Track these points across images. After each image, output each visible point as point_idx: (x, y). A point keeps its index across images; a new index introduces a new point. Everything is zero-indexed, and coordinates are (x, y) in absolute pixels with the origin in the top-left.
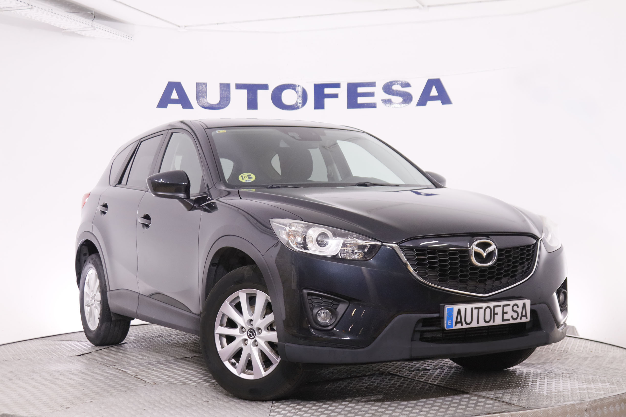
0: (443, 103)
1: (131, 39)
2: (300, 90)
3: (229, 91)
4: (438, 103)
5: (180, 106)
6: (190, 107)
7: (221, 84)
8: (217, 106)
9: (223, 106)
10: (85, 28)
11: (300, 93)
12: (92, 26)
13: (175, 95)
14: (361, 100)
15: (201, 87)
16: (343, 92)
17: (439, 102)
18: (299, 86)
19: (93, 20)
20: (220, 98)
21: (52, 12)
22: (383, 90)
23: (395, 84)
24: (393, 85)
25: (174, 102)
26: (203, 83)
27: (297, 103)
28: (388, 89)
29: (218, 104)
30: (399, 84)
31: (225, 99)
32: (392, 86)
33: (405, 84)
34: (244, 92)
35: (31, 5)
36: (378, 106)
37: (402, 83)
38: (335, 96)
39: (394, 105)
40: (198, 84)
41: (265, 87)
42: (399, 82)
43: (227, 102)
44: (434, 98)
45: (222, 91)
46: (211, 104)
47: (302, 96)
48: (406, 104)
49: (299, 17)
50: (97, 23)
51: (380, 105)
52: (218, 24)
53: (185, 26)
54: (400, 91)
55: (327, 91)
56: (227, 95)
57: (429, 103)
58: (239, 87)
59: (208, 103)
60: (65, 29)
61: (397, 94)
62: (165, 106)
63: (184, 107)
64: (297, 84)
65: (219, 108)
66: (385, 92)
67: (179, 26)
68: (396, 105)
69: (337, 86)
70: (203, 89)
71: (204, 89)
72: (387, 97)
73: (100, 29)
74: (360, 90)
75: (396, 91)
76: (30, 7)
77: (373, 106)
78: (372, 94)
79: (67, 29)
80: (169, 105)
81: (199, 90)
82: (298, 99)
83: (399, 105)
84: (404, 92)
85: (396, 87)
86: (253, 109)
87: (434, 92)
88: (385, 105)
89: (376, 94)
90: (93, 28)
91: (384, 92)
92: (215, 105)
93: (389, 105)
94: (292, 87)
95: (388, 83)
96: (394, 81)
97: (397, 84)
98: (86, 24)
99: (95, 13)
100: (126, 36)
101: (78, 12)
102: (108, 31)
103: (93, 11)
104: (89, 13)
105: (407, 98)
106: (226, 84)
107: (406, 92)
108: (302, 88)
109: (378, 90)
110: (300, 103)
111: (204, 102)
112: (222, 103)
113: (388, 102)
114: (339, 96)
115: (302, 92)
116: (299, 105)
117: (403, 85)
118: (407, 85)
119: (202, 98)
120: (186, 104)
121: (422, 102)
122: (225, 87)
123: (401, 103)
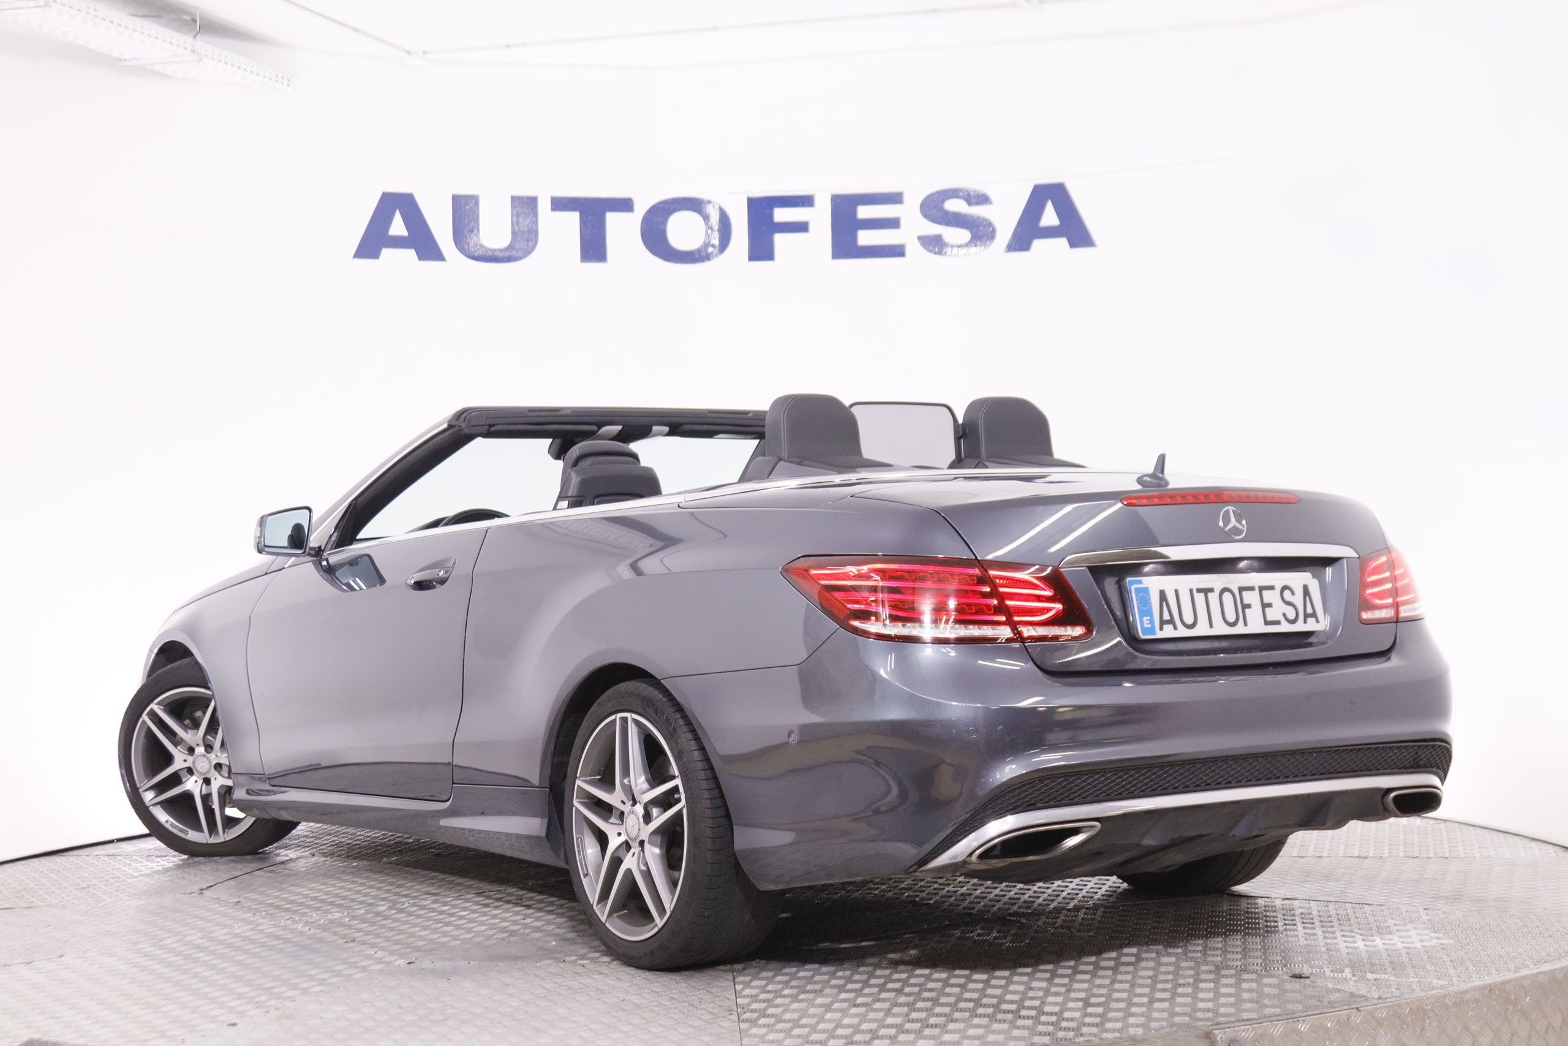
0: (1073, 244)
1: (289, 85)
2: (713, 213)
3: (535, 215)
4: (1061, 243)
5: (411, 253)
6: (438, 256)
7: (513, 199)
8: (507, 254)
9: (520, 254)
10: (176, 56)
11: (715, 219)
12: (193, 51)
13: (398, 227)
14: (865, 238)
15: (463, 207)
16: (820, 218)
18: (709, 202)
19: (195, 37)
20: (514, 233)
21: (96, 16)
22: (921, 212)
23: (950, 197)
24: (947, 199)
25: (398, 243)
26: (470, 197)
27: (707, 245)
28: (933, 208)
29: (506, 249)
30: (960, 197)
31: (526, 236)
32: (943, 202)
33: (976, 196)
34: (573, 219)
36: (908, 251)
37: (968, 195)
38: (801, 227)
39: (949, 251)
40: (456, 199)
41: (625, 205)
42: (961, 192)
43: (530, 242)
44: (1050, 233)
45: (518, 217)
46: (491, 250)
47: (716, 228)
48: (980, 248)
50: (204, 44)
51: (914, 249)
52: (508, 46)
53: (424, 53)
54: (963, 215)
55: (781, 215)
56: (530, 226)
57: (1038, 244)
58: (560, 204)
59: (482, 246)
60: (125, 60)
61: (958, 221)
62: (375, 255)
63: (422, 256)
64: (706, 197)
65: (509, 259)
66: (927, 217)
67: (408, 52)
68: (955, 251)
69: (806, 201)
70: (470, 210)
71: (472, 211)
72: (933, 229)
73: (212, 58)
74: (864, 212)
75: (955, 214)
77: (896, 251)
78: (893, 223)
79: (130, 60)
80: (386, 253)
81: (462, 214)
82: (707, 235)
84: (973, 216)
85: (954, 205)
86: (595, 262)
87: (1050, 217)
88: (927, 251)
89: (903, 223)
90: (195, 57)
91: (924, 216)
92: (501, 250)
93: (937, 250)
94: (694, 205)
95: (933, 194)
96: (948, 191)
97: (958, 197)
98: (178, 46)
99: (201, 18)
100: (277, 76)
101: (159, 16)
102: (233, 65)
103: (195, 15)
104: (187, 17)
105: (982, 232)
106: (528, 198)
107: (978, 218)
108: (717, 208)
109: (909, 213)
110: (713, 246)
111: (471, 244)
112: (518, 246)
113: (934, 244)
114: (811, 227)
115: (718, 219)
116: (710, 250)
117: (973, 200)
118: (982, 199)
119: (466, 232)
120: (428, 249)
121: (1021, 240)
122: (525, 206)
123: (967, 245)
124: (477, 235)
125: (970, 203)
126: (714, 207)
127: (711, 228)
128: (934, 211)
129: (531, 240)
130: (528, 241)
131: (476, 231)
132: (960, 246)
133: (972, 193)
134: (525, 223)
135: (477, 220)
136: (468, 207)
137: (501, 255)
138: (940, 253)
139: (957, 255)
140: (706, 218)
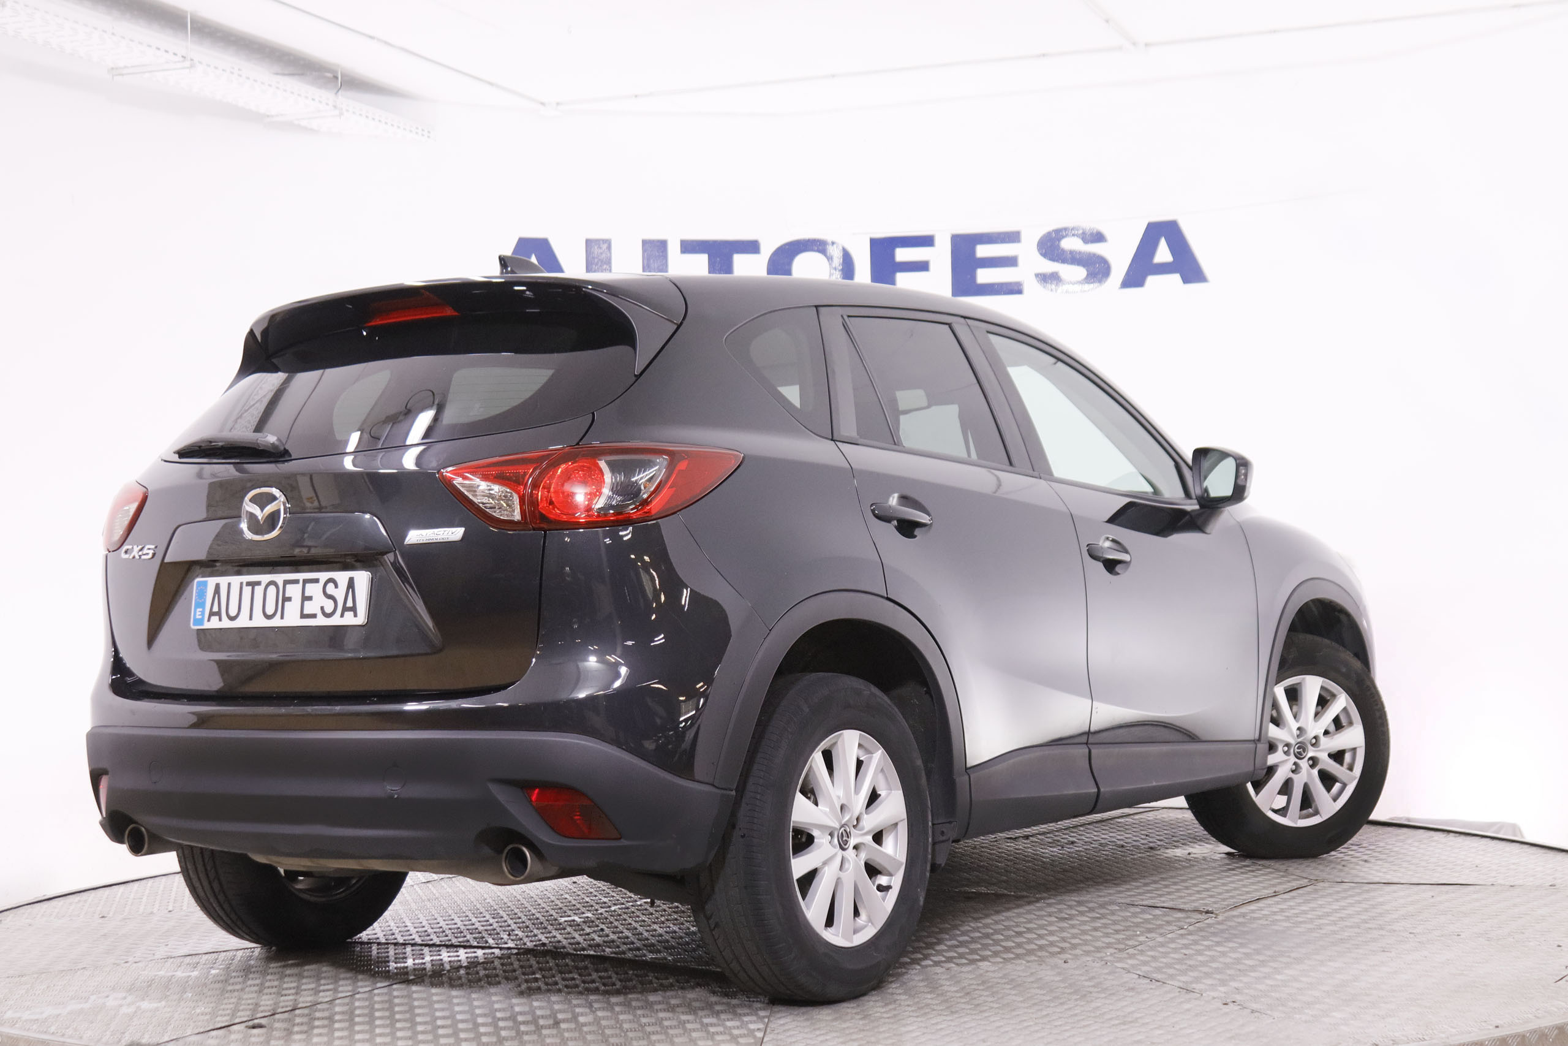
0: (1186, 280)
1: (427, 137)
2: (836, 253)
3: (665, 257)
4: (1174, 279)
7: (644, 242)
10: (319, 111)
11: (838, 260)
12: (335, 107)
14: (984, 276)
15: (596, 250)
16: (940, 257)
17: (1176, 278)
18: (833, 243)
19: (336, 94)
21: (240, 76)
22: (1039, 250)
23: (1067, 236)
24: (1063, 237)
26: (603, 240)
28: (1050, 246)
30: (1077, 236)
32: (1059, 240)
33: (1092, 234)
34: (702, 259)
35: (192, 60)
36: (1026, 289)
37: (1084, 233)
38: (922, 266)
39: (1065, 287)
40: (589, 242)
41: (751, 247)
42: (1078, 230)
44: (1163, 269)
45: (648, 260)
47: (841, 267)
48: (1096, 285)
49: (833, 76)
50: (347, 100)
51: (1031, 286)
52: (636, 96)
53: (558, 104)
54: (1080, 253)
55: (903, 255)
56: (661, 267)
57: (1151, 280)
58: (689, 247)
60: (272, 116)
61: (1074, 259)
64: (829, 239)
66: (1044, 255)
67: (543, 104)
68: (1070, 287)
69: (926, 241)
70: (601, 253)
71: (604, 255)
72: (1049, 267)
73: (354, 113)
74: (983, 251)
75: (1071, 252)
76: (187, 64)
77: (1014, 289)
78: (1010, 262)
79: (277, 116)
81: (594, 258)
82: (831, 275)
83: (1078, 287)
84: (1090, 254)
85: (1069, 244)
87: (1163, 254)
88: (1044, 287)
89: (1020, 261)
90: (337, 112)
91: (1041, 254)
93: (1053, 286)
94: (817, 246)
95: (1049, 233)
96: (1066, 229)
97: (1073, 235)
98: (320, 102)
99: (342, 75)
100: (417, 128)
101: (302, 74)
102: (373, 119)
103: (336, 72)
104: (329, 75)
105: (1098, 269)
106: (658, 241)
107: (1094, 255)
108: (841, 248)
109: (1027, 252)
113: (1050, 281)
114: (932, 266)
115: (841, 258)
117: (1089, 238)
118: (1098, 237)
121: (1136, 277)
122: (655, 250)
123: (1084, 282)
125: (1086, 241)
126: (837, 247)
127: (834, 266)
128: (1051, 249)
132: (1075, 283)
133: (1089, 231)
134: (655, 265)
135: (609, 263)
136: (598, 251)
138: (1056, 288)
139: (1073, 293)
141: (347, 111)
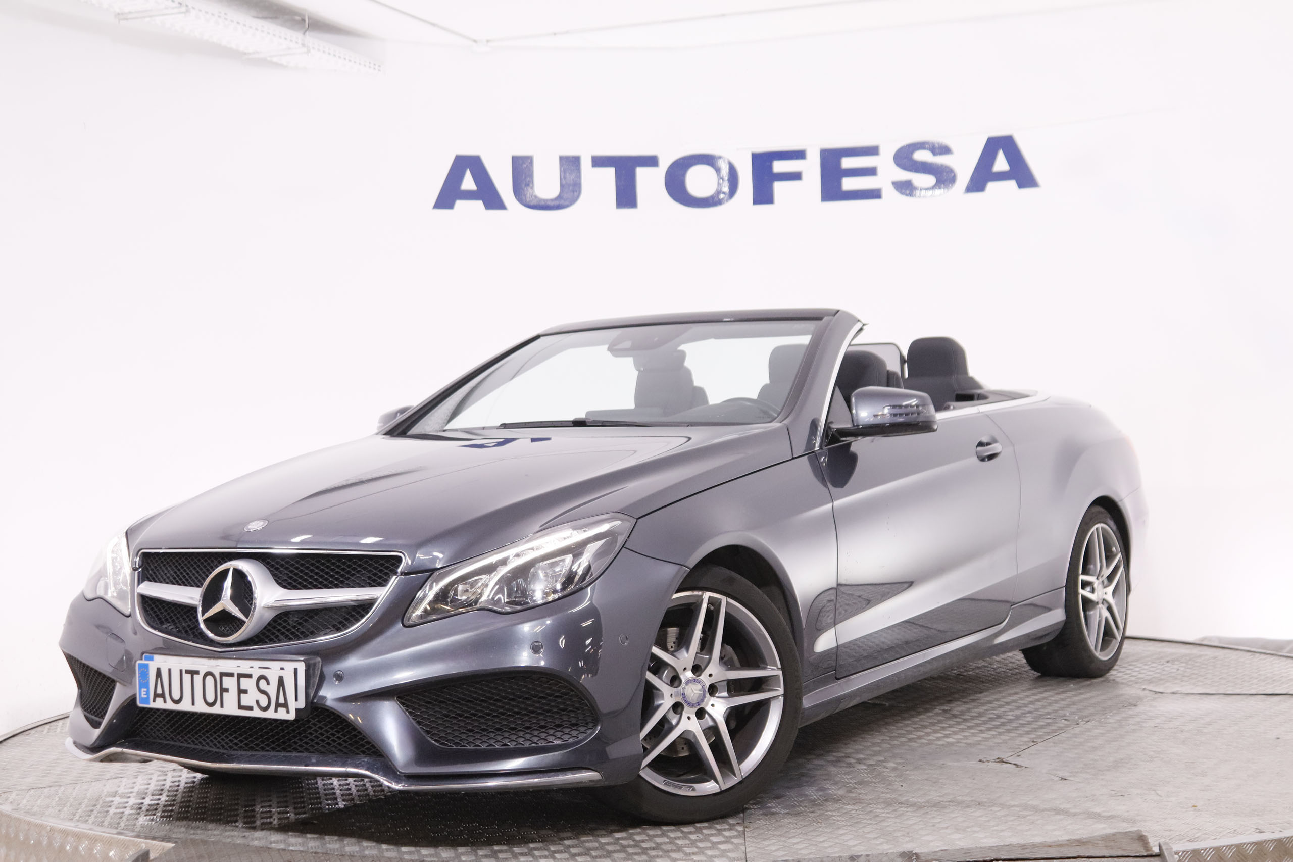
0: (1021, 185)
1: (380, 70)
2: (724, 166)
3: (579, 171)
5: (480, 204)
6: (500, 205)
8: (556, 203)
9: (567, 203)
10: (290, 49)
11: (725, 171)
12: (303, 45)
13: (468, 183)
14: (849, 184)
15: (521, 166)
16: (811, 168)
17: (1012, 184)
18: (720, 157)
19: (304, 34)
20: (562, 186)
21: (226, 19)
22: (895, 161)
23: (918, 149)
25: (469, 195)
26: (527, 157)
27: (719, 192)
28: (904, 158)
29: (556, 199)
30: (927, 149)
31: (571, 188)
32: (912, 153)
33: (940, 148)
34: (609, 173)
36: (884, 194)
37: (933, 147)
38: (796, 176)
39: (917, 194)
40: (515, 160)
41: (652, 161)
42: (927, 144)
43: (575, 193)
44: (1001, 176)
45: (565, 173)
46: (544, 200)
47: (727, 178)
48: (943, 190)
49: (723, 15)
50: (312, 39)
51: (889, 192)
52: (555, 34)
53: (488, 41)
54: (930, 163)
55: (779, 166)
56: (575, 179)
57: (991, 186)
58: (599, 162)
59: (536, 197)
60: (249, 54)
61: (924, 168)
62: (450, 206)
63: (488, 206)
65: (558, 207)
66: (899, 165)
67: (475, 41)
68: (922, 194)
69: (799, 155)
70: (525, 168)
71: (527, 170)
72: (904, 175)
73: (318, 50)
74: (847, 163)
75: (922, 163)
76: (183, 9)
77: (874, 194)
78: (871, 171)
79: (254, 53)
80: (459, 204)
81: (520, 170)
82: (719, 184)
84: (938, 164)
85: (922, 156)
86: (628, 208)
87: (1001, 164)
88: (900, 194)
89: (879, 171)
90: (305, 50)
91: (897, 165)
92: (552, 200)
93: (908, 193)
94: (708, 160)
95: (904, 147)
96: (917, 144)
97: (924, 149)
98: (291, 41)
99: (309, 18)
100: (370, 63)
101: (276, 17)
102: (335, 55)
103: (304, 16)
104: (298, 18)
105: (945, 177)
106: (573, 157)
107: (942, 165)
108: (727, 161)
109: (885, 163)
110: (724, 193)
111: (528, 195)
112: (565, 196)
113: (905, 188)
114: (804, 176)
115: (728, 171)
116: (722, 196)
117: (937, 151)
118: (945, 150)
119: (523, 186)
120: (492, 200)
121: (978, 183)
122: (570, 164)
123: (933, 188)
124: (532, 188)
125: (934, 154)
126: (724, 161)
127: (722, 179)
128: (905, 160)
129: (576, 191)
130: (573, 192)
131: (531, 185)
132: (926, 189)
133: (937, 145)
134: (570, 177)
135: (531, 175)
136: (524, 166)
137: (552, 204)
138: (911, 195)
139: (925, 197)
140: (718, 170)
141: (313, 48)
